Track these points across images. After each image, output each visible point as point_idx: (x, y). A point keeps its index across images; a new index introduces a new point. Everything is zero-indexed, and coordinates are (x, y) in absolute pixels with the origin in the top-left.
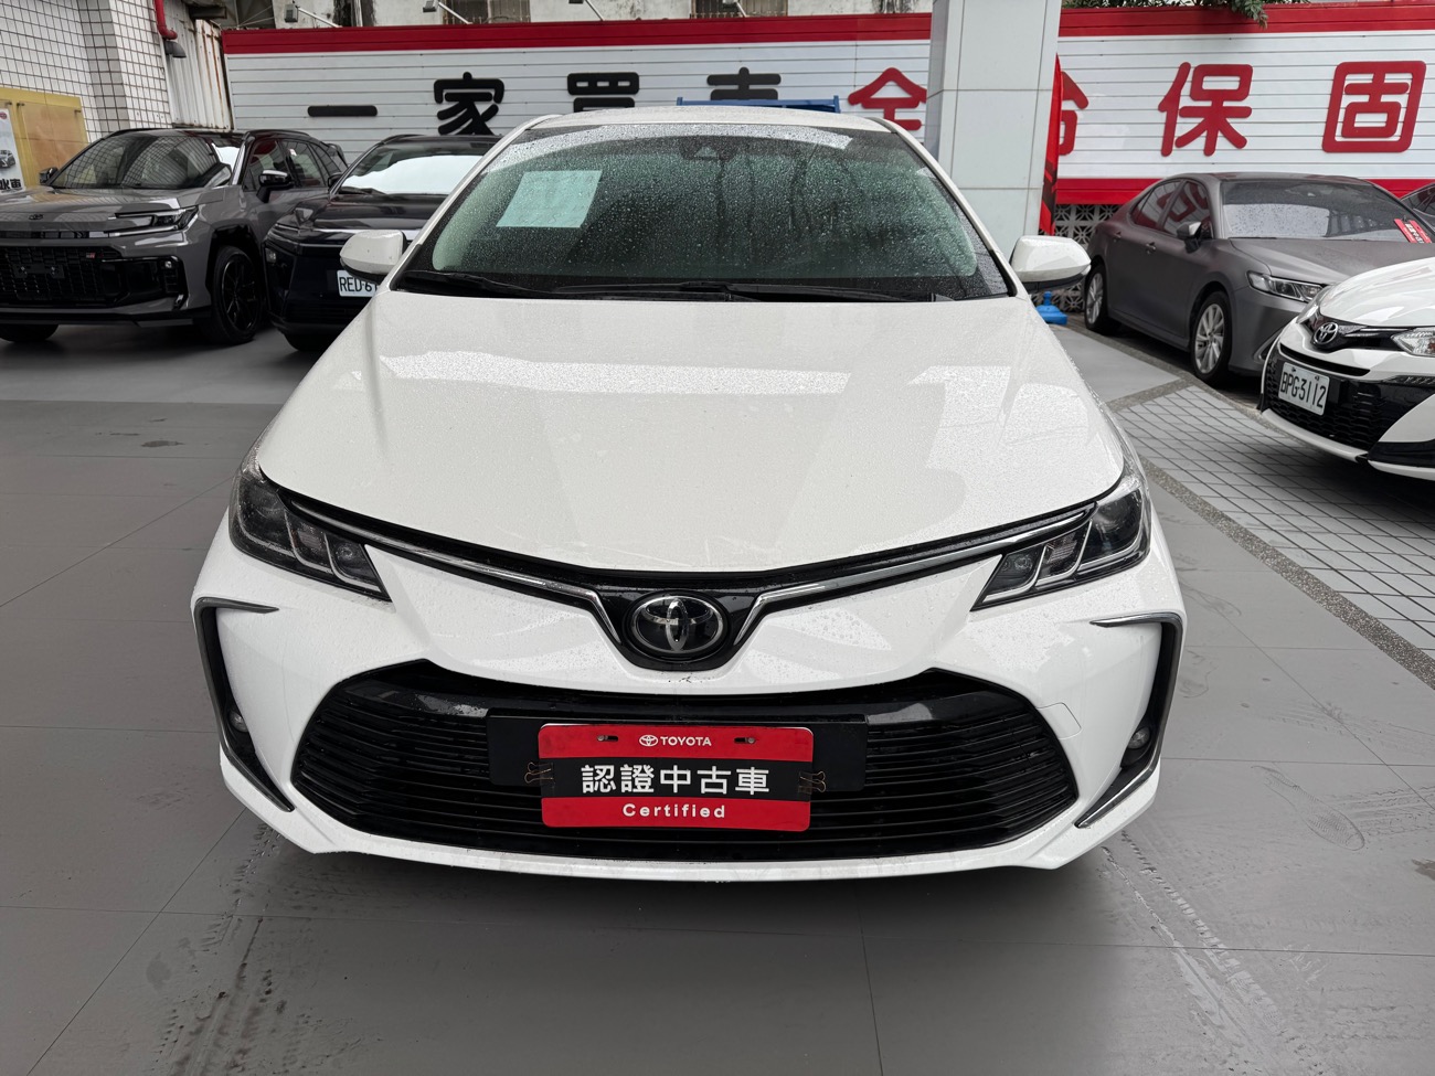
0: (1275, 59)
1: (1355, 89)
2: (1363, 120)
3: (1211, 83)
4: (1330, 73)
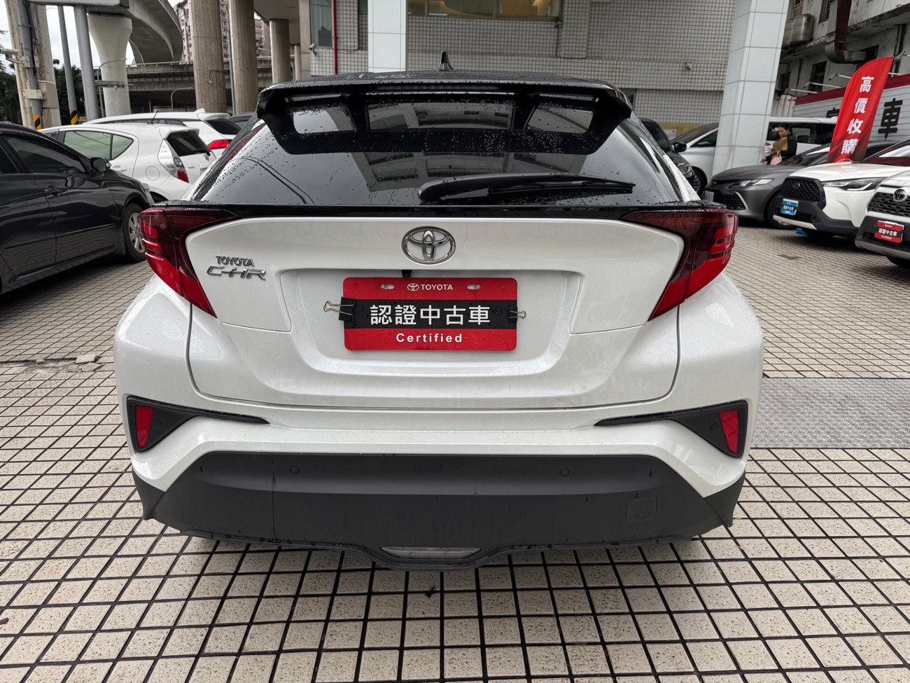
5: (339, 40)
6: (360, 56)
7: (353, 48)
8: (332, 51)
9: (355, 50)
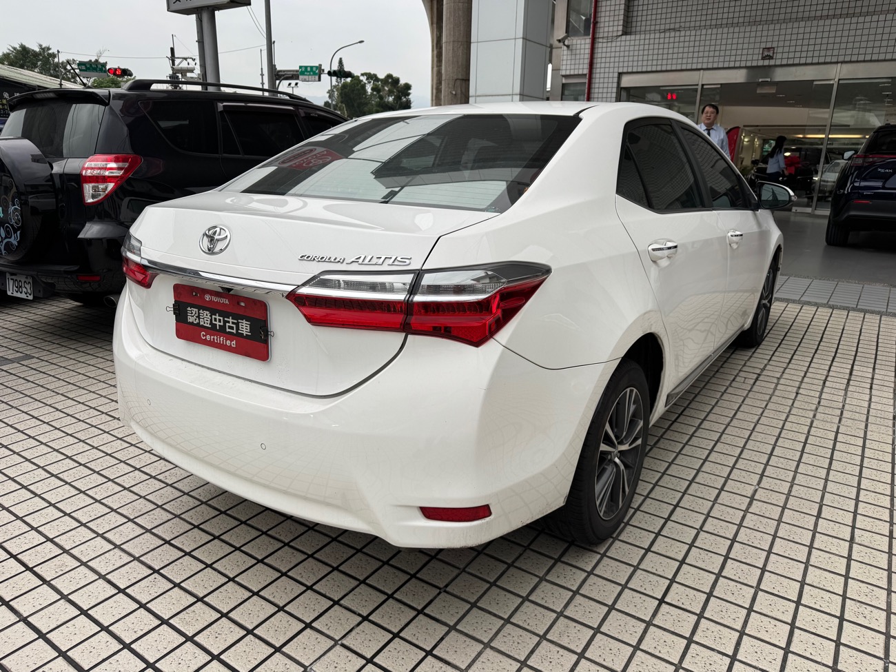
5: (598, 25)
6: (623, 43)
7: (615, 34)
8: (588, 41)
9: (617, 36)
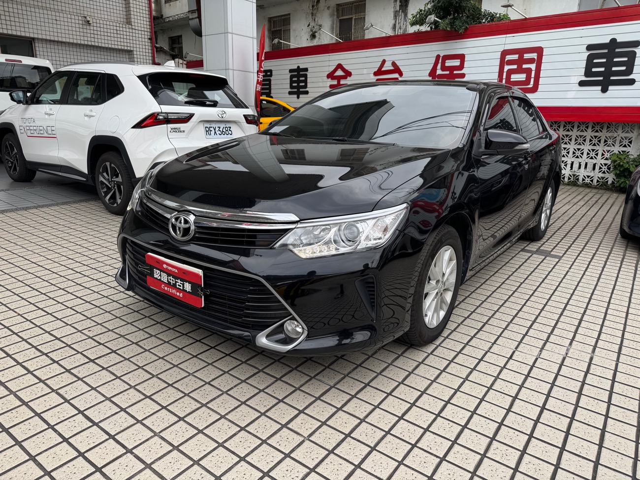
0: (474, 50)
1: (510, 62)
2: (515, 77)
3: (449, 63)
4: (498, 55)
